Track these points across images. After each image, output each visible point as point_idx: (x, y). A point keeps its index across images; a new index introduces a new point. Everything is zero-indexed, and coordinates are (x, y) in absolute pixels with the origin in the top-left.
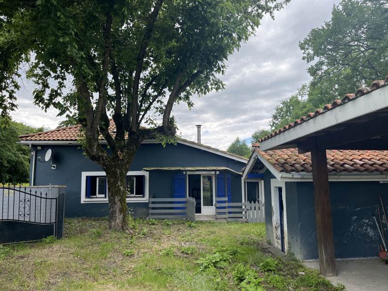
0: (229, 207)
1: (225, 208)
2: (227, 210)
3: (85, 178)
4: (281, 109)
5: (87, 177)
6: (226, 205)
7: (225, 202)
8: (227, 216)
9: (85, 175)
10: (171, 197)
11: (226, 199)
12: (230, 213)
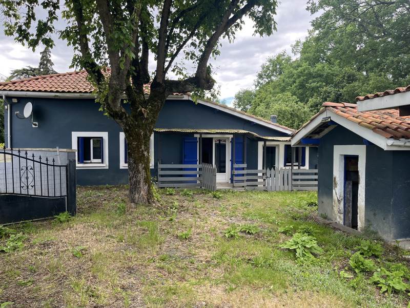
0: (248, 174)
1: (243, 175)
2: (245, 178)
3: (77, 139)
4: (268, 68)
5: (78, 138)
6: (245, 172)
7: (243, 169)
8: (245, 184)
9: (75, 135)
10: (181, 163)
11: (245, 165)
12: (248, 180)
